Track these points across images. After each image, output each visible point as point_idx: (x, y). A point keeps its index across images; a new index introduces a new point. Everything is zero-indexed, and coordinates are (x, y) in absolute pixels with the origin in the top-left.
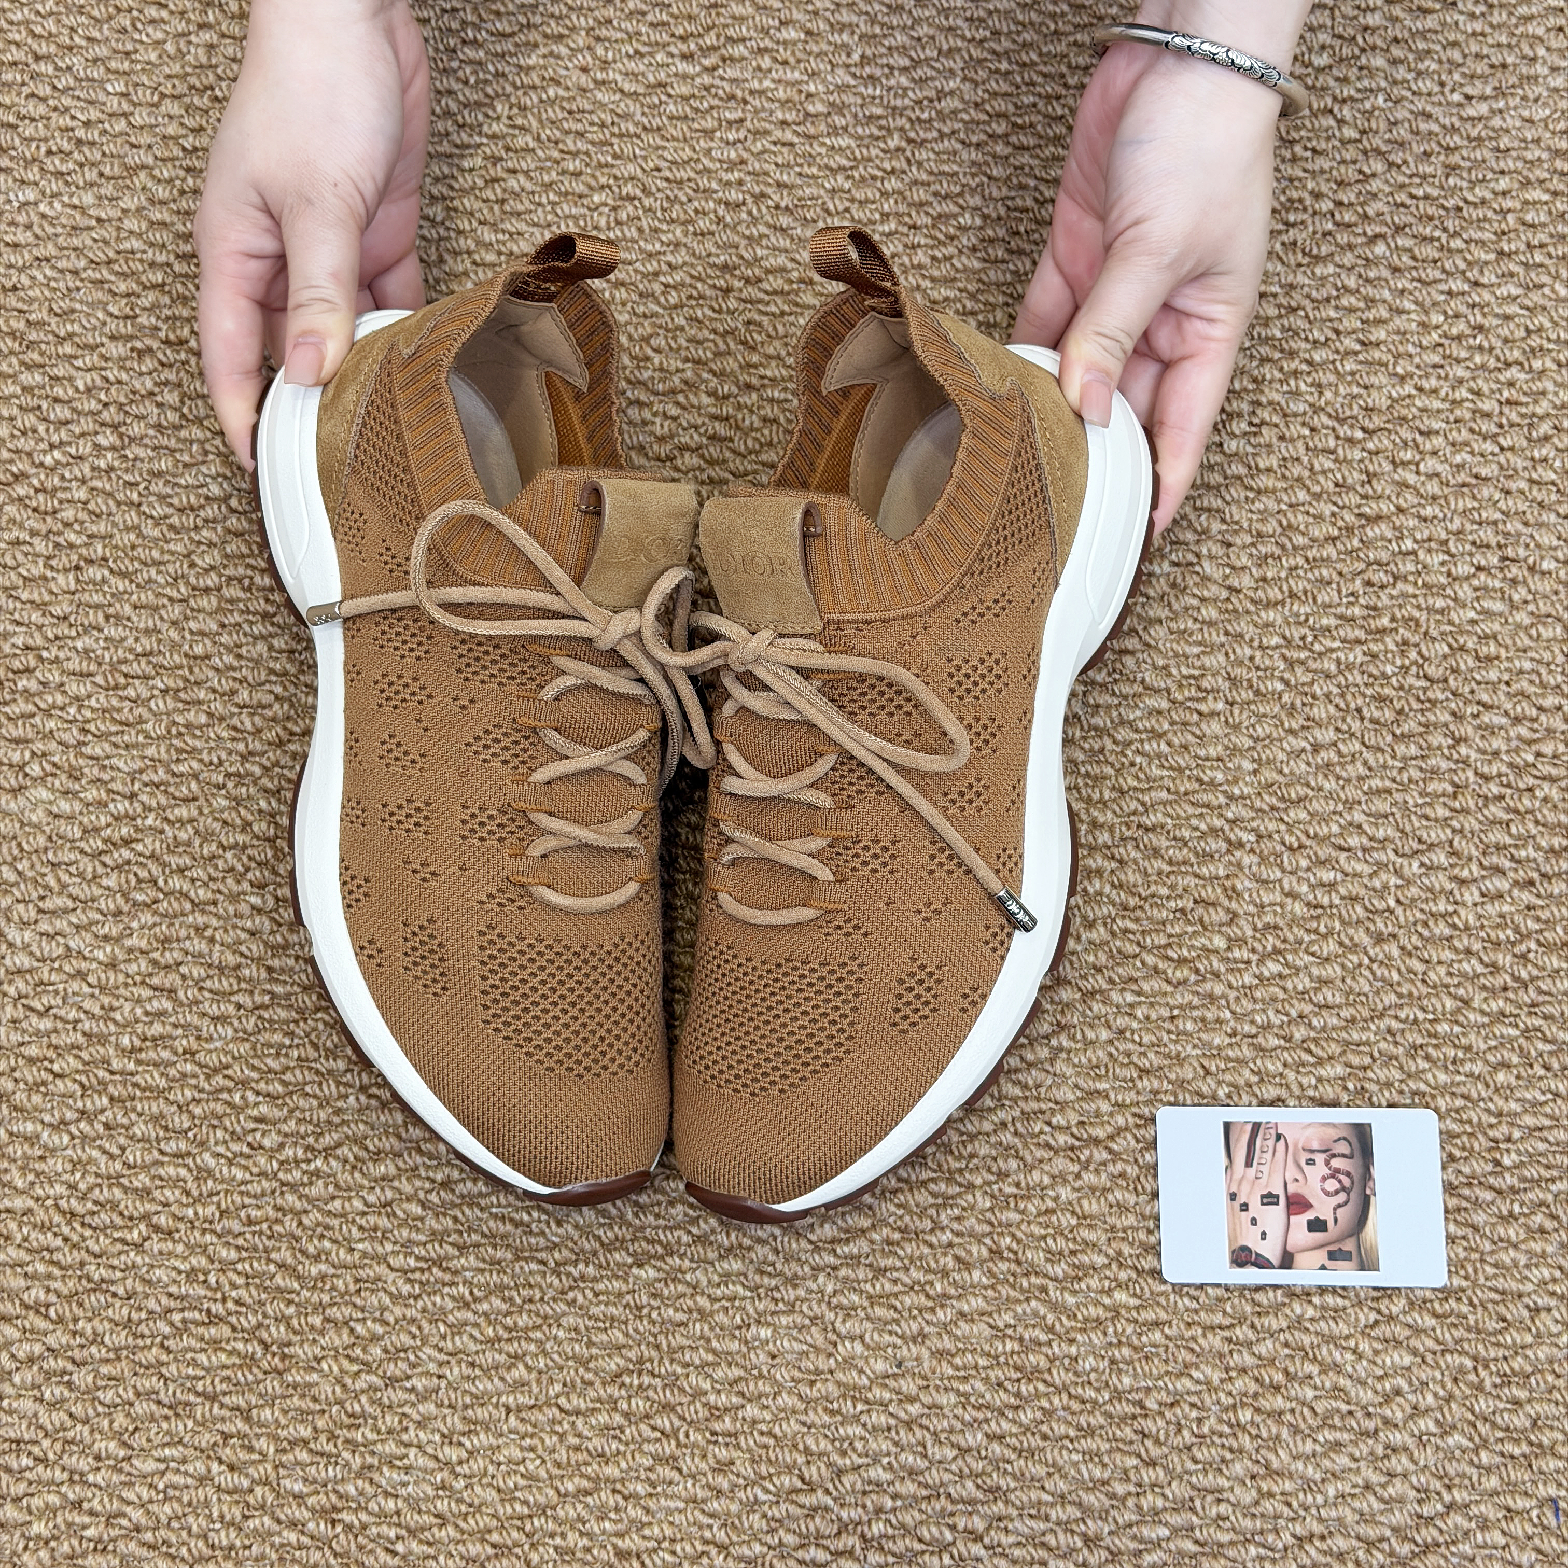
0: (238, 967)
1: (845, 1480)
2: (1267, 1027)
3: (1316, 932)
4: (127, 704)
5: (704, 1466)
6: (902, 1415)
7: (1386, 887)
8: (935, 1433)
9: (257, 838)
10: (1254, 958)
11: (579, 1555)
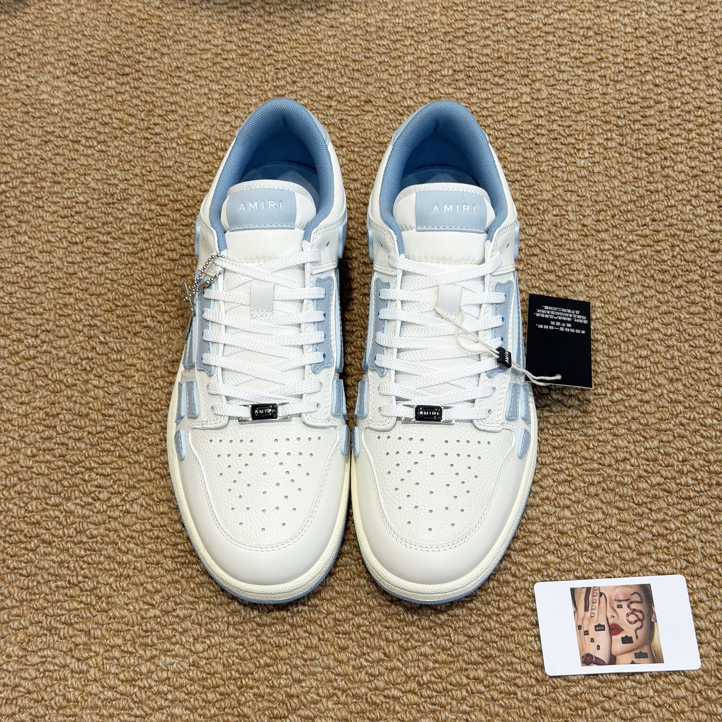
0: (87, 415)
1: (408, 653)
2: (618, 424)
3: (639, 379)
4: (34, 295)
5: (332, 650)
6: (437, 620)
7: (673, 358)
8: (455, 630)
9: (98, 354)
10: (608, 392)
11: (266, 697)
